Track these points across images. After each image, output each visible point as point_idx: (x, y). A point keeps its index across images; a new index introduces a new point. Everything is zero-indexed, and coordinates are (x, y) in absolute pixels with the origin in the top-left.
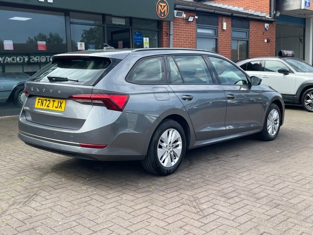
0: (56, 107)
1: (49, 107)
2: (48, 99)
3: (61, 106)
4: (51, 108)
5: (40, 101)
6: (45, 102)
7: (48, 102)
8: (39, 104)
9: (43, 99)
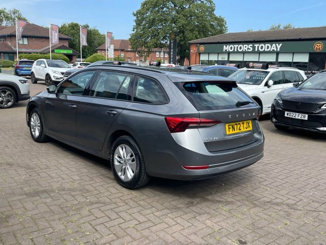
0: (246, 128)
1: (240, 129)
2: (238, 123)
3: (249, 125)
4: (242, 130)
5: (231, 127)
6: (235, 126)
7: (239, 126)
8: (231, 130)
9: (233, 124)
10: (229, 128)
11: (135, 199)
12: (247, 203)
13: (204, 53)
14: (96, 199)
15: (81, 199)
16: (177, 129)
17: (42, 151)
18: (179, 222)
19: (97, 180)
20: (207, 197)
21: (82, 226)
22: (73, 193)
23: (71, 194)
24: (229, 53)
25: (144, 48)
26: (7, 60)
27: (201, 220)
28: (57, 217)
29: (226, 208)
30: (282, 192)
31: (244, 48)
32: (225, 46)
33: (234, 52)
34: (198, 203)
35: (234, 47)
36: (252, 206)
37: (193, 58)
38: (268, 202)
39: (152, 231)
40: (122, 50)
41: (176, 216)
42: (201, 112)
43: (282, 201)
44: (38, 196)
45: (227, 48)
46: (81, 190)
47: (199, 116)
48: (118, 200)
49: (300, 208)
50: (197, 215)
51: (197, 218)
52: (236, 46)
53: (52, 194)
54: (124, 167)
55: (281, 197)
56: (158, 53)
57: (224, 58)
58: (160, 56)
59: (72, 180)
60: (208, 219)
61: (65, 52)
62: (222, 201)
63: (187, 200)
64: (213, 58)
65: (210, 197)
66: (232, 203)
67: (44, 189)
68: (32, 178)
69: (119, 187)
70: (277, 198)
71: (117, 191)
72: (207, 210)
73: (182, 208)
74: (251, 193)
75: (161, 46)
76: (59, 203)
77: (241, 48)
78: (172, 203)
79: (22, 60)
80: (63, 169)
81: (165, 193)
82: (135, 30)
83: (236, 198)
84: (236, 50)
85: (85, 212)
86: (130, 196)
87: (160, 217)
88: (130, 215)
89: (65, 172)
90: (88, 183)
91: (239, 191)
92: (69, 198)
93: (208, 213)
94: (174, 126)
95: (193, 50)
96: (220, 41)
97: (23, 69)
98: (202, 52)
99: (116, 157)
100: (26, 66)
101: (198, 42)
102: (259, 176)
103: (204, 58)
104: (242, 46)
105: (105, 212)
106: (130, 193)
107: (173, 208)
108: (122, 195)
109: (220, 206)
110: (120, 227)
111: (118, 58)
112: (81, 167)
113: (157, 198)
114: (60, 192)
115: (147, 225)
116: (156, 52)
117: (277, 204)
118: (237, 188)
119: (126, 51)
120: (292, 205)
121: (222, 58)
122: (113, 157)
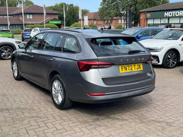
0: (137, 69)
1: (132, 70)
2: (130, 65)
3: (140, 67)
4: (134, 70)
5: (124, 68)
6: (128, 68)
7: (130, 67)
8: (124, 70)
9: (125, 66)
10: (122, 69)
11: (61, 116)
12: (137, 120)
13: (150, 19)
14: (36, 115)
15: (27, 114)
16: (84, 69)
17: (17, 85)
18: (83, 130)
19: (42, 104)
20: (110, 116)
21: (20, 130)
22: (23, 111)
23: (22, 111)
24: (169, 18)
25: (108, 17)
26: (20, 29)
27: (99, 130)
28: (7, 124)
29: (120, 123)
30: (167, 115)
31: (180, 14)
32: (165, 13)
33: (172, 17)
34: (102, 119)
35: (173, 13)
36: (140, 122)
37: (142, 22)
38: (153, 120)
39: (62, 135)
40: (95, 20)
41: (83, 127)
42: (99, 58)
43: (164, 120)
44: (2, 112)
45: (167, 14)
46: (29, 109)
47: (98, 60)
48: (50, 116)
49: (176, 125)
50: (98, 126)
51: (97, 128)
52: (174, 12)
53: (11, 111)
54: (57, 95)
55: (164, 118)
56: (120, 20)
57: (165, 22)
58: (121, 22)
59: (27, 103)
60: (104, 129)
61: (56, 23)
62: (120, 119)
63: (96, 117)
64: (157, 22)
65: (112, 116)
66: (126, 120)
67: (7, 108)
68: (3, 101)
69: (54, 107)
70: (162, 118)
71: (52, 110)
72: (106, 124)
73: (90, 122)
74: (144, 114)
75: (121, 15)
76: (13, 116)
77: (177, 14)
78: (85, 119)
79: (26, 29)
80: (25, 96)
81: (83, 112)
82: (102, 5)
83: (131, 117)
84: (174, 16)
85: (26, 122)
86: (58, 114)
87: (72, 127)
88: (53, 125)
89: (25, 98)
90: (35, 105)
91: (135, 113)
92: (20, 113)
93: (106, 126)
94: (82, 67)
95: (142, 17)
96: (162, 9)
97: (27, 35)
98: (148, 18)
99: (53, 89)
100: (28, 33)
101: (145, 11)
102: (156, 103)
103: (150, 22)
104: (178, 12)
105: (38, 123)
106: (60, 111)
107: (84, 122)
108: (54, 112)
109: (116, 122)
110: (43, 132)
111: (92, 25)
112: (37, 95)
113: (76, 115)
114: (16, 110)
115: (61, 131)
116: (118, 19)
117: (159, 122)
118: (135, 111)
119: (98, 20)
120: (170, 123)
121: (164, 22)
122: (52, 89)
